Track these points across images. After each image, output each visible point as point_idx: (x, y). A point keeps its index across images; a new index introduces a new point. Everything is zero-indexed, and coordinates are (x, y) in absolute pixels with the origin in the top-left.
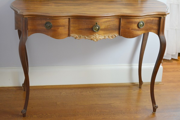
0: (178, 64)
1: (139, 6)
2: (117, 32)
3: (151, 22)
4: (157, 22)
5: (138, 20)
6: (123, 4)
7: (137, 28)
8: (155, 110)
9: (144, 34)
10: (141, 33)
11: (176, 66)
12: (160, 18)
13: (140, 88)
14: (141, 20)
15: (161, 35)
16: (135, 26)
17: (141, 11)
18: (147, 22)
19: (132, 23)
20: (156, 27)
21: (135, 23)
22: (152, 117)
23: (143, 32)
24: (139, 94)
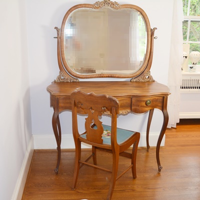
0: (177, 131)
1: (146, 88)
2: (129, 108)
3: (156, 100)
4: (161, 100)
5: (146, 99)
6: (134, 86)
7: (145, 105)
8: (160, 170)
9: (150, 110)
10: (148, 109)
11: (175, 133)
12: (164, 97)
13: (148, 151)
14: (148, 99)
15: (165, 111)
16: (144, 104)
17: (148, 92)
18: (153, 101)
19: (141, 101)
20: (160, 105)
21: (144, 101)
22: (158, 176)
23: (150, 108)
24: (147, 156)
